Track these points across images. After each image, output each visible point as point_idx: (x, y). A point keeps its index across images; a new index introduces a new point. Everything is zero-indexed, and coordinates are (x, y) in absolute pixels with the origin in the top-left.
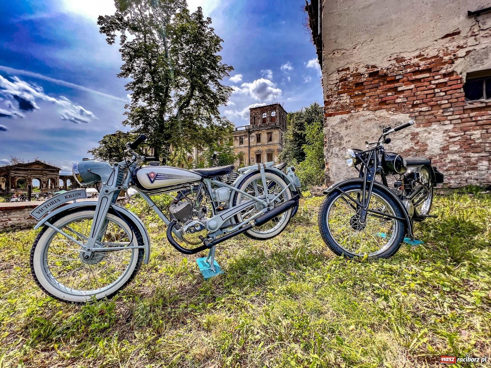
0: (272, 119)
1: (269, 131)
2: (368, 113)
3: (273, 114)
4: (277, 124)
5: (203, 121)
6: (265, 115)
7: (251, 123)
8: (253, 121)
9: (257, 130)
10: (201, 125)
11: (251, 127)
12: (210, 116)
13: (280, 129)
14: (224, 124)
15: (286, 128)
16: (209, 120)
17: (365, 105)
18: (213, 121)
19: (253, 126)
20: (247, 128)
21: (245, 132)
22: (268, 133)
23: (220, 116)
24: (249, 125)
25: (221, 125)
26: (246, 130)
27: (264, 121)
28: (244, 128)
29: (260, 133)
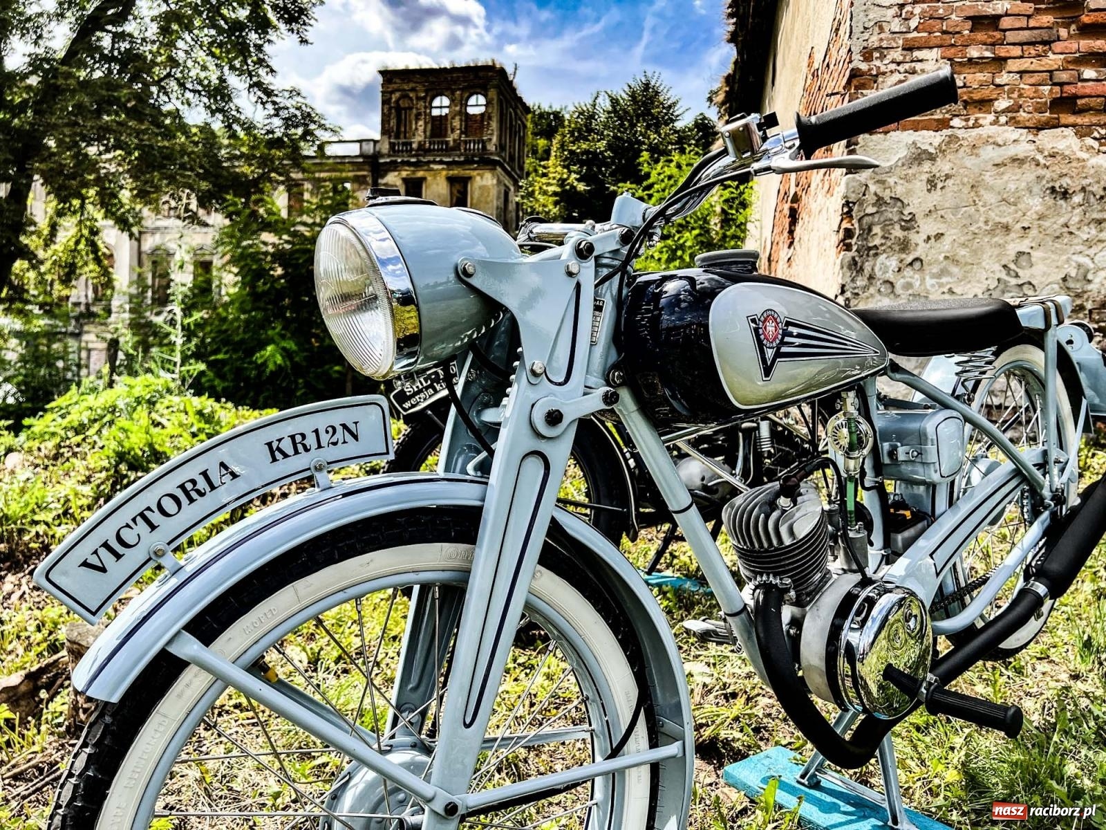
0: (473, 125)
1: (455, 172)
2: (1011, 133)
3: (477, 105)
4: (491, 147)
5: (189, 95)
6: (441, 105)
7: (385, 132)
8: (393, 123)
9: (409, 164)
10: (176, 115)
11: (385, 148)
12: (222, 80)
13: (499, 169)
14: (289, 122)
15: (521, 168)
16: (219, 94)
17: (1002, 104)
18: (237, 101)
19: (392, 145)
20: (369, 149)
21: (358, 166)
22: (451, 180)
23: (276, 83)
24: (377, 137)
25: (277, 122)
26: (361, 155)
27: (439, 127)
29: (420, 174)
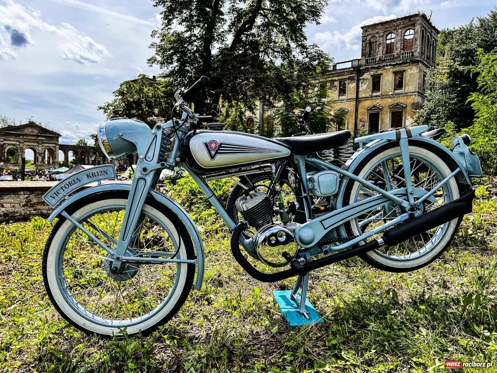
0: (406, 45)
1: (397, 69)
3: (410, 35)
4: (416, 54)
5: (276, 54)
6: (392, 38)
7: (363, 55)
8: (368, 50)
9: (374, 68)
10: (271, 61)
11: (363, 62)
12: (288, 45)
13: (420, 64)
15: (434, 62)
16: (286, 51)
18: (294, 53)
19: (367, 61)
20: (356, 64)
21: (351, 72)
22: (395, 73)
23: (307, 43)
24: (360, 58)
25: (307, 60)
26: (352, 67)
27: (389, 49)
28: (349, 65)
29: (380, 72)
